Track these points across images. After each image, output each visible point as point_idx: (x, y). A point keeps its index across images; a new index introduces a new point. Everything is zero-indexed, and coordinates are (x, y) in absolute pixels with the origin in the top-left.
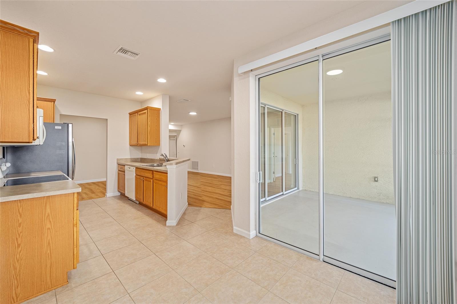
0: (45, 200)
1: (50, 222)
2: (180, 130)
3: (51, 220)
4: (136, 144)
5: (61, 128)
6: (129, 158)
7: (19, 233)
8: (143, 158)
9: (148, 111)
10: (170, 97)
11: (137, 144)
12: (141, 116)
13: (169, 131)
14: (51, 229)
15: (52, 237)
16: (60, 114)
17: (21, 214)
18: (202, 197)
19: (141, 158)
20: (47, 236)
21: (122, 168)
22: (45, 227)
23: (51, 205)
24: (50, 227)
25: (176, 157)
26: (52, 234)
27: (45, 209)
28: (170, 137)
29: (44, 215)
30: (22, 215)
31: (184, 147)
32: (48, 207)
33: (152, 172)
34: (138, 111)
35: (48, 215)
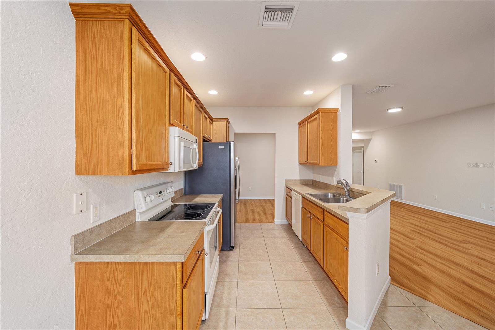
0: (141, 266)
1: (148, 301)
2: (370, 140)
3: (149, 299)
4: (305, 163)
5: (224, 148)
6: (299, 179)
7: (115, 308)
8: (316, 181)
9: (319, 115)
10: (353, 86)
11: (307, 163)
12: (311, 124)
13: (352, 141)
14: (149, 313)
15: (150, 326)
16: (234, 133)
17: (117, 281)
18: (422, 267)
19: (312, 180)
20: (144, 322)
21: (289, 192)
22: (141, 308)
23: (149, 275)
24: (148, 310)
25: (363, 185)
26: (150, 321)
27: (141, 280)
28: (354, 149)
29: (140, 289)
30: (118, 284)
31: (376, 162)
32: (145, 277)
33: (322, 210)
34: (307, 118)
35: (146, 291)
